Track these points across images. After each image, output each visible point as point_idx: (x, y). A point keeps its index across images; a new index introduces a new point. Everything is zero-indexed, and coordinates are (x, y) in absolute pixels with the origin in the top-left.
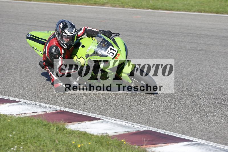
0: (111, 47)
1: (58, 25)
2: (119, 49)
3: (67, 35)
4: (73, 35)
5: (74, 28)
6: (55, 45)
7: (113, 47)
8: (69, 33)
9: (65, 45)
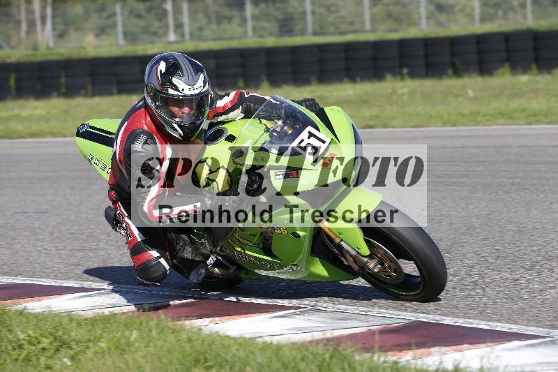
0: (309, 128)
1: (153, 67)
2: (334, 138)
3: (180, 94)
4: (199, 93)
5: (202, 72)
6: (145, 127)
7: (318, 129)
8: (185, 86)
9: (176, 126)
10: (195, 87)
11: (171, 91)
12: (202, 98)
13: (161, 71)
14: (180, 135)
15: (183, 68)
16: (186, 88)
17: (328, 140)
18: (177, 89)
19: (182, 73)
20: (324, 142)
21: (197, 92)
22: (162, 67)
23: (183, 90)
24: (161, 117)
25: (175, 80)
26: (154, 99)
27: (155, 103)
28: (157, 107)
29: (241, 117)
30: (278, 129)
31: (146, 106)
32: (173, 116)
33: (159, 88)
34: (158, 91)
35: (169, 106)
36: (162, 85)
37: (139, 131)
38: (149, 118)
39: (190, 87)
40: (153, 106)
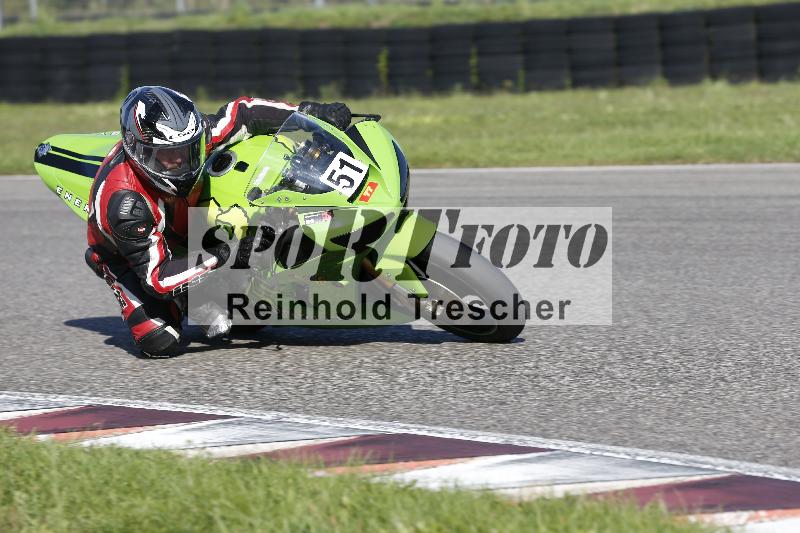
0: (340, 155)
1: (129, 109)
2: (373, 164)
3: (167, 143)
4: (192, 138)
5: (192, 110)
6: (129, 187)
7: (350, 154)
9: (167, 181)
10: (186, 131)
11: (156, 141)
12: (193, 144)
13: (140, 115)
14: (173, 190)
15: (167, 108)
16: (174, 133)
17: (365, 169)
18: (160, 135)
19: (167, 115)
20: (360, 171)
21: (188, 137)
22: (141, 109)
23: (171, 138)
24: (148, 172)
25: (160, 126)
28: (140, 160)
31: (127, 159)
32: (163, 169)
37: (122, 193)
38: (132, 172)
39: (179, 132)
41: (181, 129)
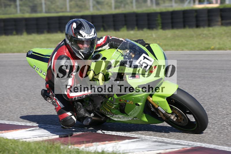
0: (144, 55)
2: (156, 59)
3: (83, 38)
4: (92, 38)
5: (93, 28)
6: (66, 54)
7: (148, 55)
8: (86, 35)
9: (81, 53)
10: (90, 35)
11: (79, 37)
12: (93, 40)
13: (74, 27)
14: (83, 58)
15: (84, 25)
18: (81, 35)
19: (84, 28)
22: (74, 25)
23: (85, 36)
24: (74, 49)
25: (81, 32)
26: (71, 40)
27: (71, 42)
28: (72, 44)
29: (109, 48)
30: (127, 55)
31: (66, 44)
32: (80, 49)
33: (73, 36)
34: (73, 37)
35: (77, 44)
36: (74, 34)
37: (63, 56)
38: (67, 50)
39: (88, 35)
40: (70, 44)
41: (89, 33)
